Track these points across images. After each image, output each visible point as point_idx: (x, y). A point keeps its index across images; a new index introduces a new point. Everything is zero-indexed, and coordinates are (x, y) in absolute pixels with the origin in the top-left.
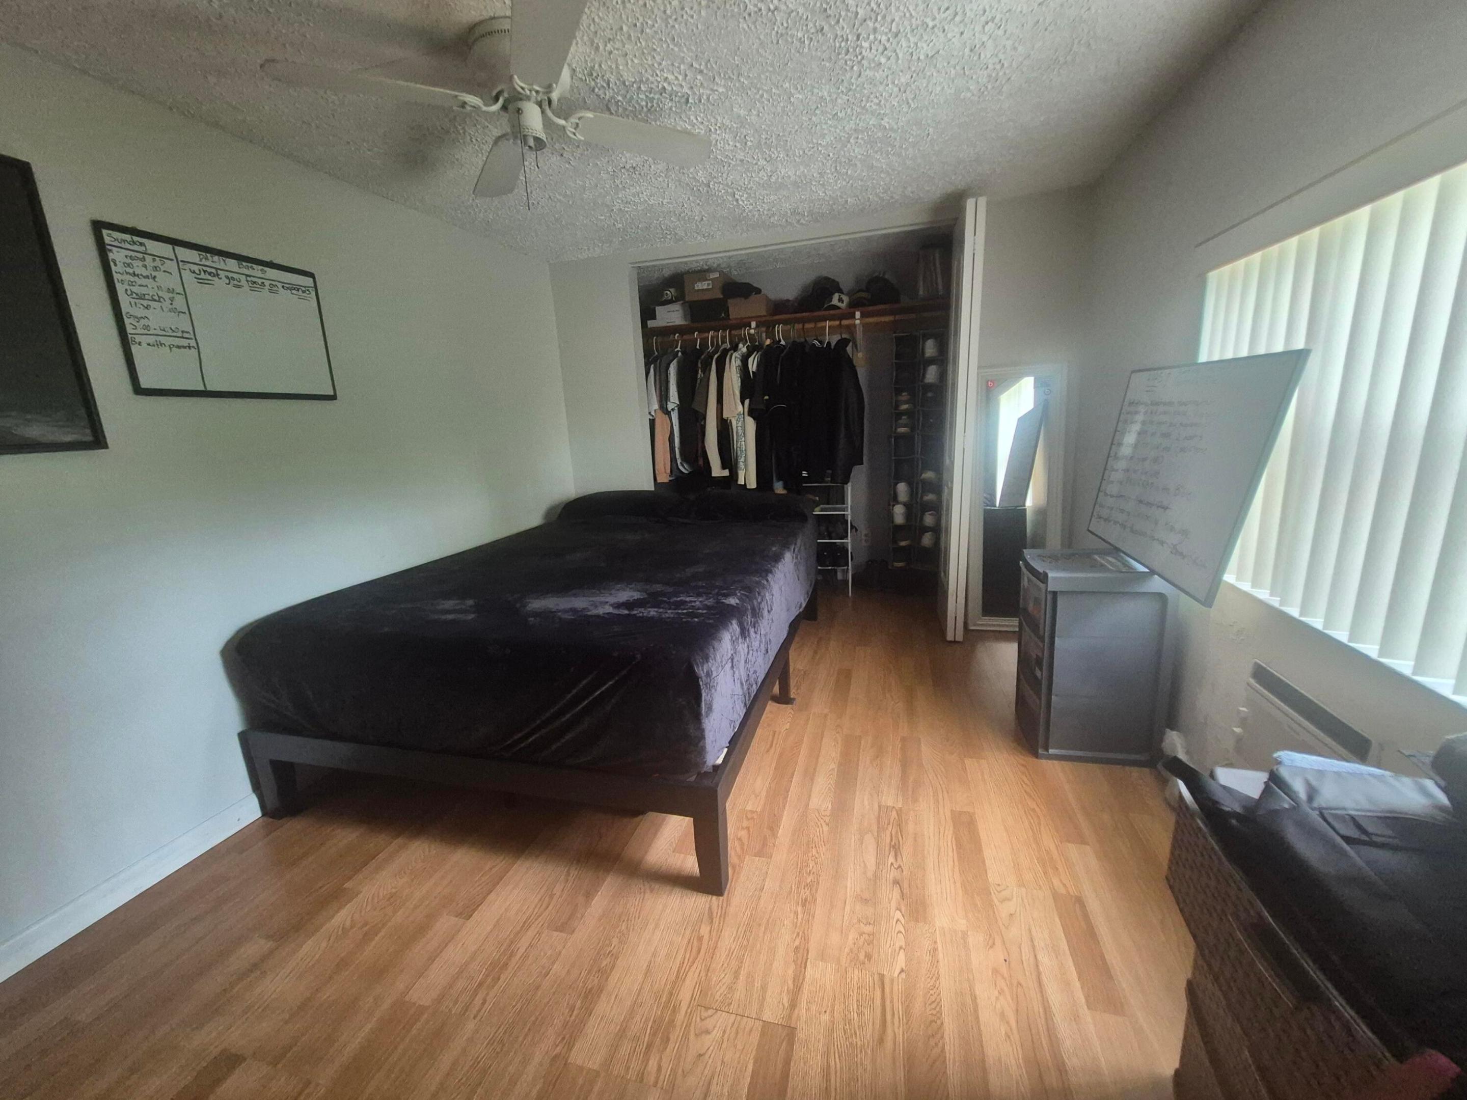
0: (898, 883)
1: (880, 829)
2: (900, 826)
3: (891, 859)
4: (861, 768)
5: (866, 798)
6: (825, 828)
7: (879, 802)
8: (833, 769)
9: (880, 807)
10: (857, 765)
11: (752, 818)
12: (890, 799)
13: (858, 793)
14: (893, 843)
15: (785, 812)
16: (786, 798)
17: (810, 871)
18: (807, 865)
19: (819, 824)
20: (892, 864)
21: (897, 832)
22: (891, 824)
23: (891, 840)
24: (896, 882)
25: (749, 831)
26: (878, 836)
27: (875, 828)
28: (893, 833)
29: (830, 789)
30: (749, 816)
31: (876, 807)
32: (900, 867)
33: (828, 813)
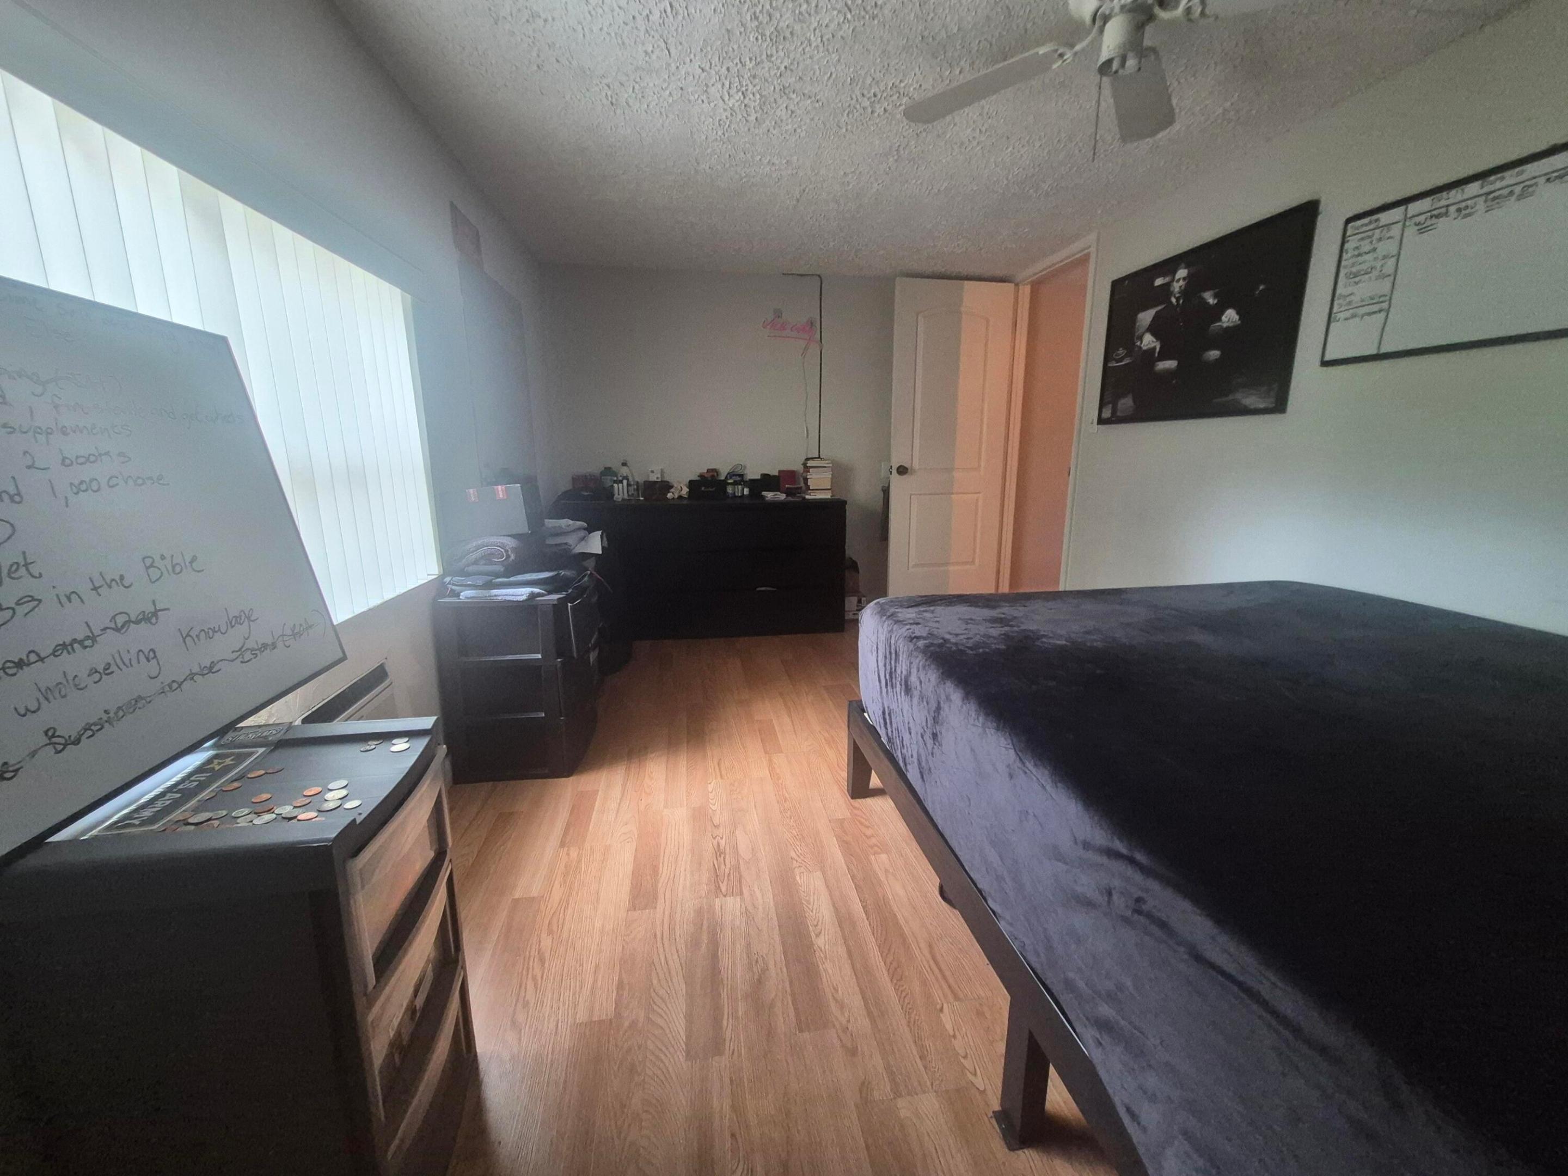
0: (715, 826)
1: (737, 868)
2: (716, 878)
3: (723, 842)
4: (779, 948)
5: (760, 901)
6: (793, 854)
7: (742, 899)
8: (817, 936)
9: (741, 893)
10: (785, 953)
11: (872, 847)
12: (730, 907)
13: (772, 904)
14: (723, 856)
15: (843, 861)
16: (853, 878)
17: (791, 818)
18: (795, 821)
19: (802, 858)
20: (722, 838)
21: (719, 867)
22: (726, 875)
23: (724, 859)
24: (717, 827)
25: (866, 836)
26: (738, 861)
27: (742, 867)
28: (723, 866)
29: (808, 902)
30: (876, 848)
31: (745, 891)
32: (714, 838)
33: (797, 871)
